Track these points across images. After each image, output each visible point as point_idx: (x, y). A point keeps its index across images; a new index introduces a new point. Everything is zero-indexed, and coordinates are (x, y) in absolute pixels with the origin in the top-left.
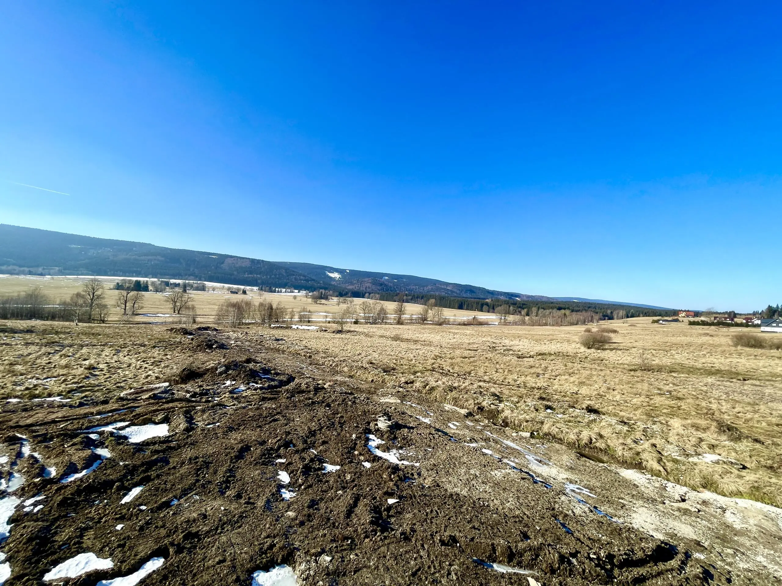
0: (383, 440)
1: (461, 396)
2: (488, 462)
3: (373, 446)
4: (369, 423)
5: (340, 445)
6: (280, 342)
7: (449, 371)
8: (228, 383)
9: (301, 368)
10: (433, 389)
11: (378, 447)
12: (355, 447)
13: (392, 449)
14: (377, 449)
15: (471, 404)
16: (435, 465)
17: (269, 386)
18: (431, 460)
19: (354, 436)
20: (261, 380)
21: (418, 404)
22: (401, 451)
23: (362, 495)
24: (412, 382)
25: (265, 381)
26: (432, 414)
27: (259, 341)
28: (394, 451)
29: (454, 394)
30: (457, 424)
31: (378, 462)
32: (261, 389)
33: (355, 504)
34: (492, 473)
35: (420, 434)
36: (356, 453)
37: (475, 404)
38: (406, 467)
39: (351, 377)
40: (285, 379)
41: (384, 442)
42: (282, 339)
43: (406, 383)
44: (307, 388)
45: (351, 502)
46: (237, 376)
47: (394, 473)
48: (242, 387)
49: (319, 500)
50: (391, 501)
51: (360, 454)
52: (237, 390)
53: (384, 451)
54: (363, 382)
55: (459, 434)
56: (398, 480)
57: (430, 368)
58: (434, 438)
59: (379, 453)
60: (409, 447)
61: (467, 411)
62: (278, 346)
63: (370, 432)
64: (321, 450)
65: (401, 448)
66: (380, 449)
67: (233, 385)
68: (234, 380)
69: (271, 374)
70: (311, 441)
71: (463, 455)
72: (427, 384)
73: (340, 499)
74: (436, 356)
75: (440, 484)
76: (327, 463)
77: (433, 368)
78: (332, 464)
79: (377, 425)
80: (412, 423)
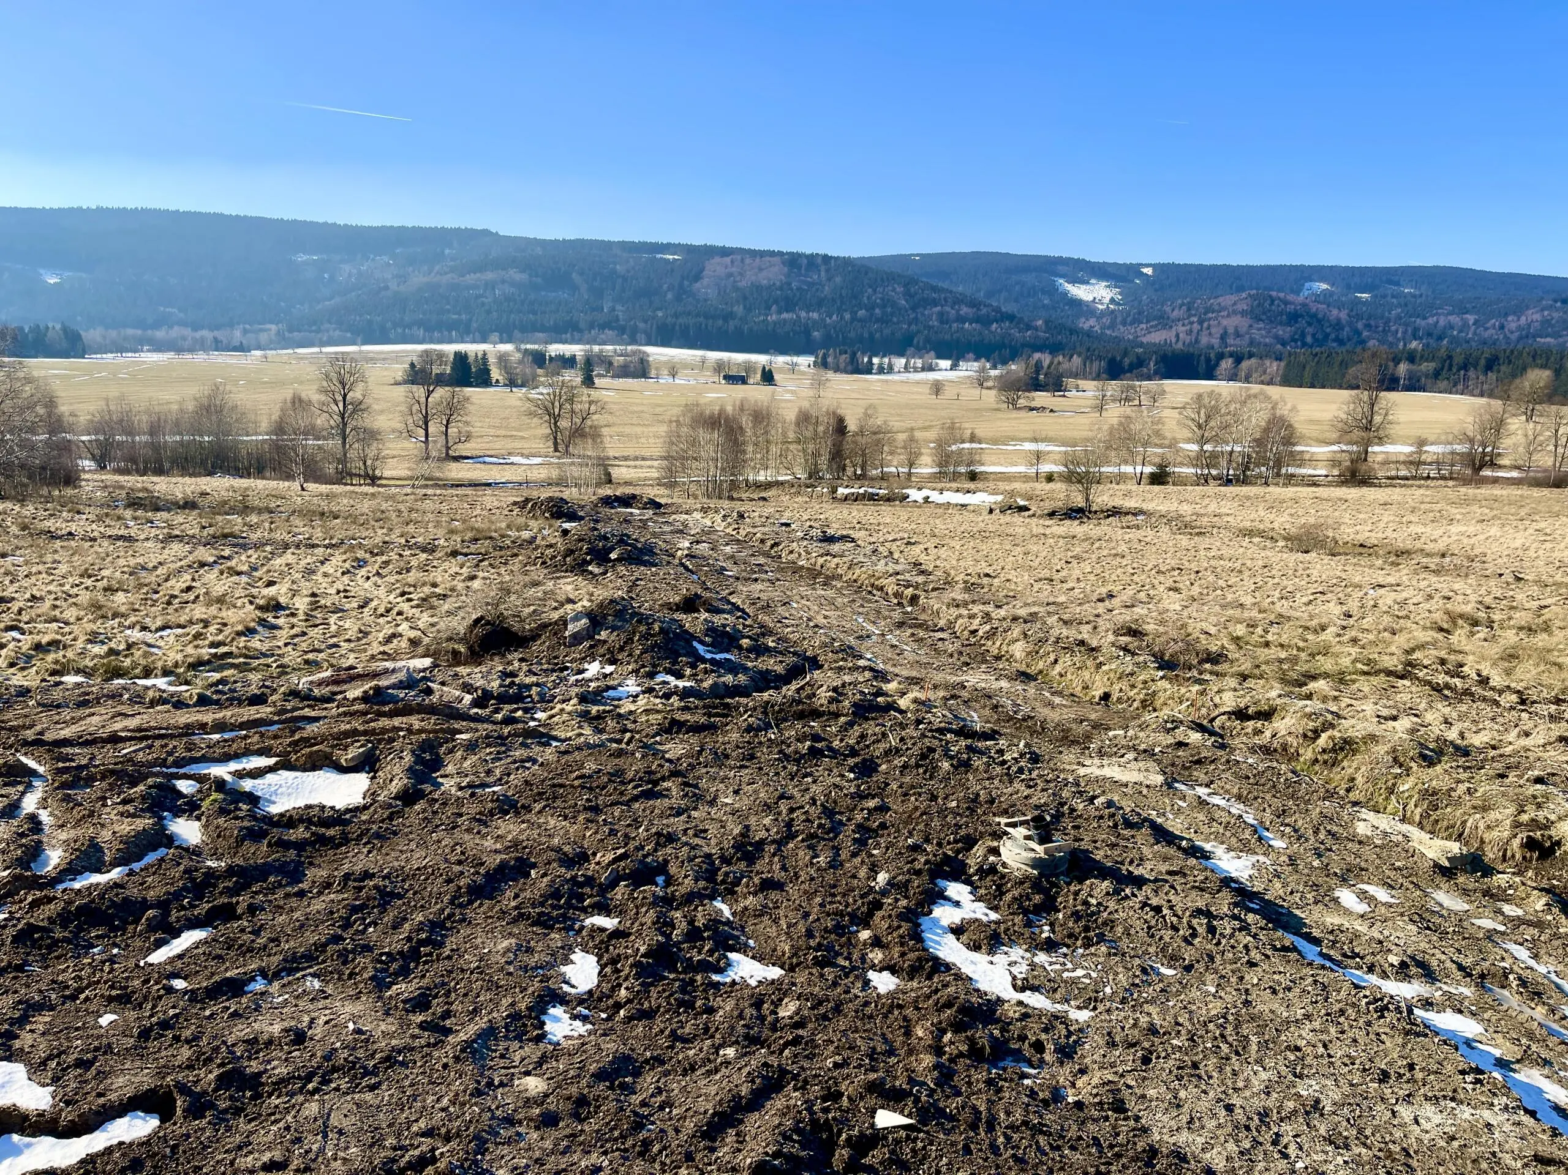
0: (995, 909)
1: (1462, 788)
2: (1411, 1067)
3: (945, 923)
4: (970, 842)
5: (818, 900)
6: (836, 548)
7: (1484, 681)
8: (593, 669)
9: (860, 638)
10: (1346, 747)
11: (957, 931)
12: (870, 914)
13: (1012, 943)
14: (951, 937)
15: (1498, 823)
16: (1152, 1030)
17: (715, 685)
18: (1153, 1010)
19: (882, 878)
20: (693, 666)
21: (1239, 797)
22: (1042, 958)
23: (795, 1077)
24: (1267, 715)
25: (706, 671)
26: (1279, 844)
27: (769, 543)
28: (1017, 953)
29: (1438, 776)
30: (1382, 895)
31: (929, 977)
32: (685, 694)
33: (756, 1102)
34: (1405, 1113)
35: (1158, 909)
36: (865, 935)
37: (1517, 825)
38: (1025, 1016)
39: (1025, 677)
40: (780, 669)
41: (994, 916)
42: (843, 538)
43: (1241, 715)
44: (831, 701)
45: (744, 1090)
46: (621, 649)
47: (958, 1027)
48: (631, 686)
49: (647, 1061)
50: (886, 1119)
51: (877, 942)
52: (611, 693)
53: (976, 947)
54: (1057, 700)
55: (1357, 935)
56: (961, 1055)
57: (1389, 662)
58: (1212, 930)
59: (950, 950)
60: (1086, 946)
61: (1455, 848)
62: (821, 560)
63: (958, 873)
64: (746, 908)
65: (1050, 946)
66: (964, 938)
67: (605, 676)
68: (612, 662)
69: (740, 648)
70: (727, 874)
71: (1308, 1017)
72: (1328, 726)
73: (717, 1071)
74: (1453, 618)
75: (1131, 1104)
76: (745, 953)
77: (1410, 664)
78: (759, 958)
79: (996, 851)
80: (1149, 865)
